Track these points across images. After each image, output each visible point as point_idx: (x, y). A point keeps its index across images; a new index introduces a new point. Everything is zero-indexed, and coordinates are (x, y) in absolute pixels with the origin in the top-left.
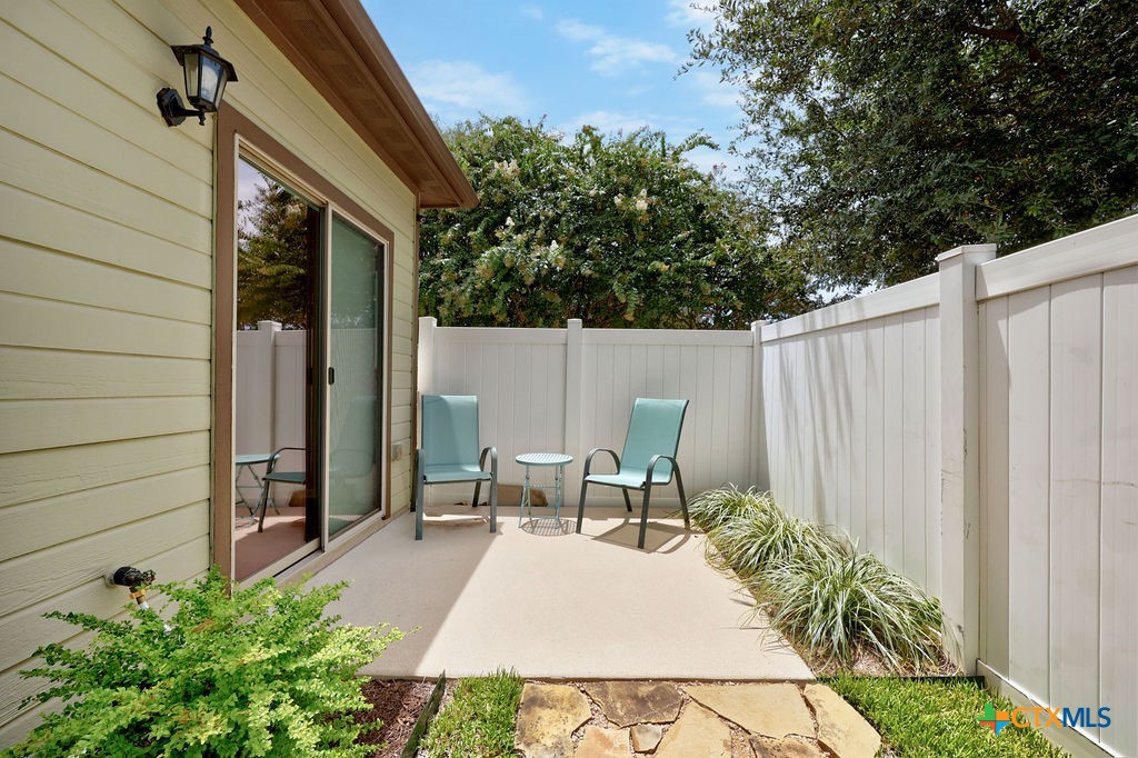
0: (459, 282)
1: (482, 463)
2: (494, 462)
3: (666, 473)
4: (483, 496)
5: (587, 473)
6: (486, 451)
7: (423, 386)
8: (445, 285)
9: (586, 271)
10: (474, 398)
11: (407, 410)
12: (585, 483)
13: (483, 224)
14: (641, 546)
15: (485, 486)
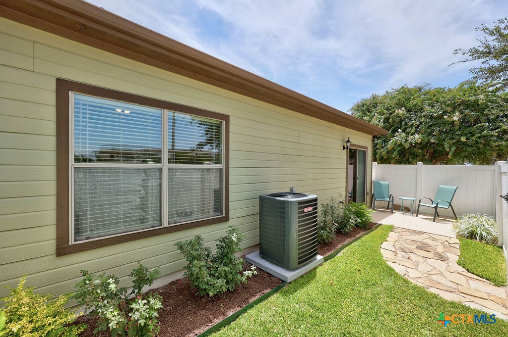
0: (383, 147)
1: (390, 198)
2: (393, 198)
3: (447, 206)
4: (390, 206)
5: (420, 203)
6: (391, 195)
7: (373, 179)
8: (378, 149)
9: (432, 141)
10: (388, 182)
11: (370, 184)
12: (419, 205)
13: (391, 129)
14: (434, 221)
15: (391, 203)
